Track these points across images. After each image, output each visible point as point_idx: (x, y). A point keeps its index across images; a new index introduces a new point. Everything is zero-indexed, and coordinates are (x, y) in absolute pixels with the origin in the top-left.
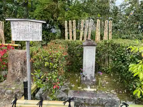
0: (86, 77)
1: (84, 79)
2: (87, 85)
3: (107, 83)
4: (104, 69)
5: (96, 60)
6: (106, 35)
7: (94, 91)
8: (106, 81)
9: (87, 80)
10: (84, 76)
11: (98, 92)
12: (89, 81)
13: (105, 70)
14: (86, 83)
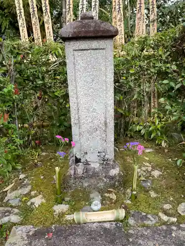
0: (87, 163)
1: (80, 169)
2: (90, 192)
3: (156, 173)
4: (140, 131)
5: (118, 104)
6: (141, 30)
7: (117, 220)
8: (154, 168)
9: (90, 174)
10: (78, 161)
11: (131, 221)
12: (95, 175)
13: (143, 132)
14: (86, 184)
